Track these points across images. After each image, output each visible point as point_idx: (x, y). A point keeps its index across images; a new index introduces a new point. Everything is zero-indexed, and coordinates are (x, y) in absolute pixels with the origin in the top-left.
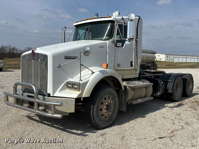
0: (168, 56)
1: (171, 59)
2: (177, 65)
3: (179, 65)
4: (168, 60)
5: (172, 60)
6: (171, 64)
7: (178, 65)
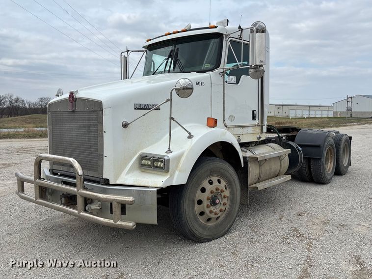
0: (279, 108)
1: (284, 113)
2: (294, 123)
3: (298, 123)
4: (280, 114)
5: (286, 114)
6: (284, 121)
7: (296, 123)
